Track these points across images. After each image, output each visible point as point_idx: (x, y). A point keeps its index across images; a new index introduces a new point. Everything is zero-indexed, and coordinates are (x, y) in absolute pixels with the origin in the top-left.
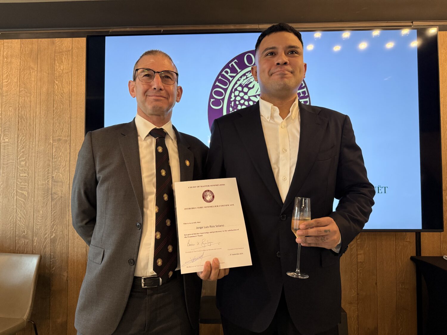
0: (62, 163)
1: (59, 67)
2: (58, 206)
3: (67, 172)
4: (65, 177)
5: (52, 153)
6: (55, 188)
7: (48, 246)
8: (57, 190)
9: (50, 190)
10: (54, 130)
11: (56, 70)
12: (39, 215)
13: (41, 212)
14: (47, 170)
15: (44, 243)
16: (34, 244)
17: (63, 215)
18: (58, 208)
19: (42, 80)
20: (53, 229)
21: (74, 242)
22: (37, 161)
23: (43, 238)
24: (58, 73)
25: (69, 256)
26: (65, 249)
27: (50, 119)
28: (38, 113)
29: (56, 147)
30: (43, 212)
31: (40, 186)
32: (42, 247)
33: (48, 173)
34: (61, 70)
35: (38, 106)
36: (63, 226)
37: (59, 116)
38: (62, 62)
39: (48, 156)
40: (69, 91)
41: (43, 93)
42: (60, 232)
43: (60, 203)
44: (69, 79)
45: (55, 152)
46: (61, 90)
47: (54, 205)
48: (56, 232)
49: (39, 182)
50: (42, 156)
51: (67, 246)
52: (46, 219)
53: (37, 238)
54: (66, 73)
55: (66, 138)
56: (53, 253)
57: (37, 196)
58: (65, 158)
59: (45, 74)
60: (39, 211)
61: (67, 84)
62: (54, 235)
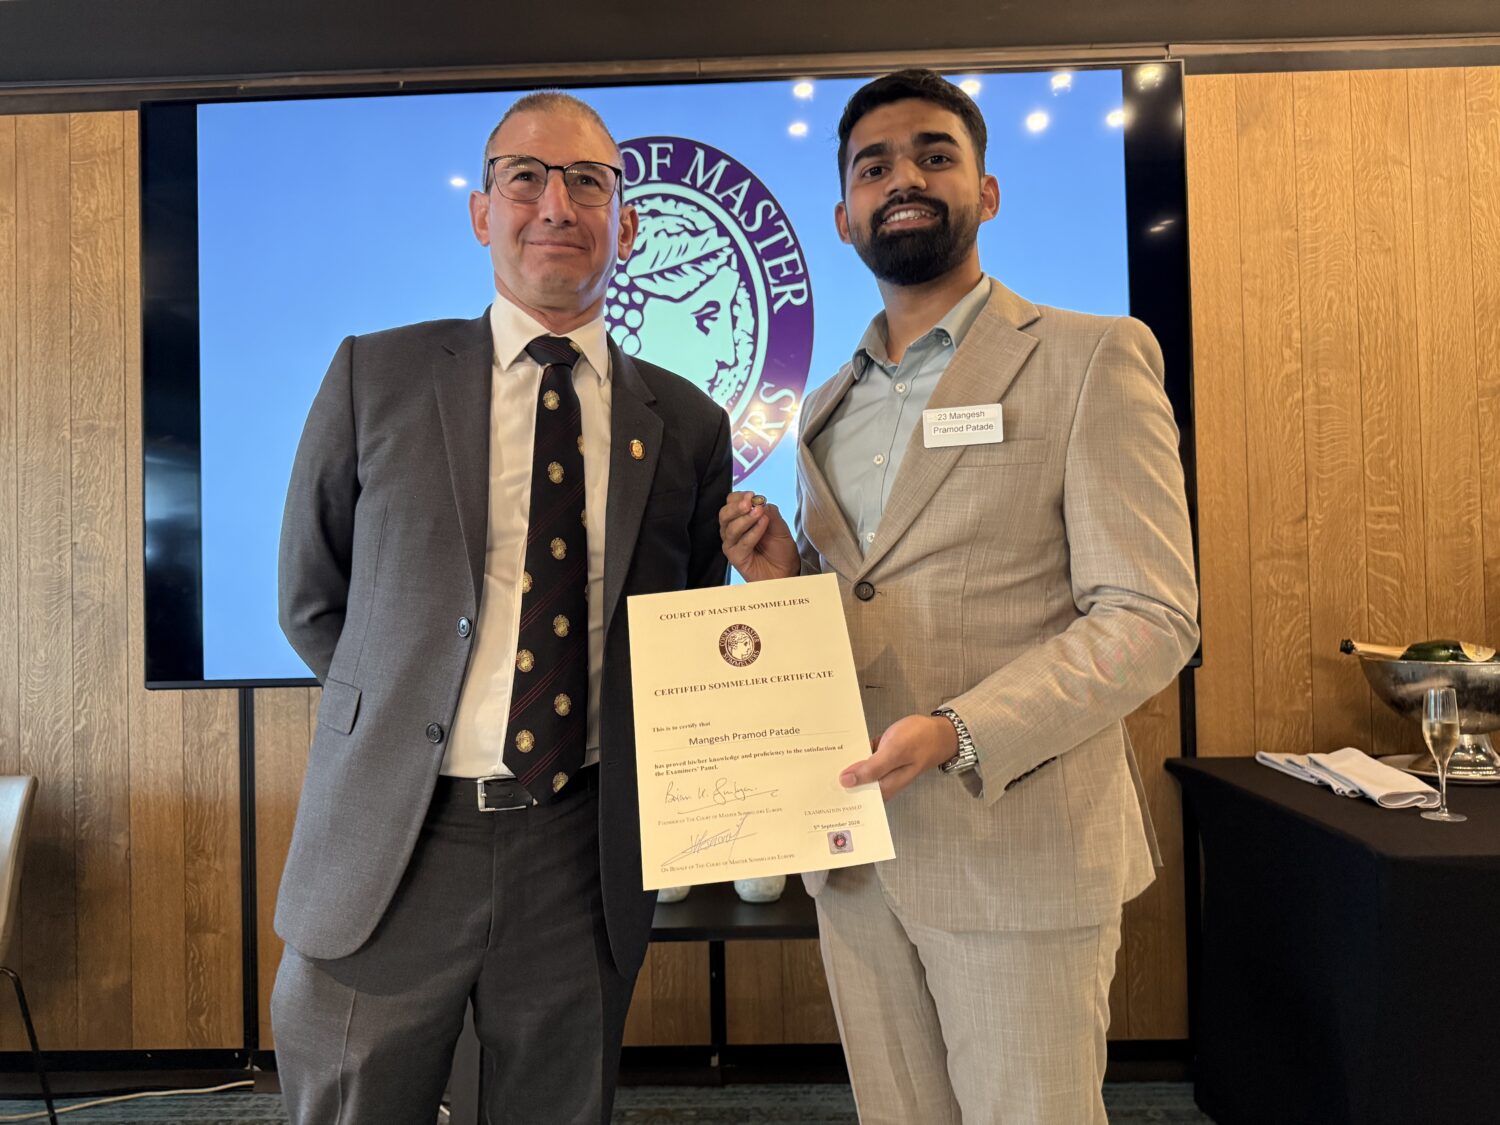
0: (102, 501)
1: (85, 203)
2: (94, 634)
3: (117, 529)
4: (113, 544)
5: (68, 468)
6: (82, 578)
7: (66, 757)
8: (88, 583)
9: (68, 585)
10: (75, 398)
11: (73, 212)
12: (36, 663)
13: (42, 653)
14: (55, 522)
15: (54, 748)
16: (22, 752)
17: (109, 659)
18: (92, 639)
19: (32, 244)
20: (78, 704)
21: (145, 743)
22: (24, 496)
23: (49, 732)
24: (81, 222)
25: (131, 784)
26: (119, 766)
27: (61, 363)
28: (22, 348)
29: (82, 452)
30: (46, 651)
31: (34, 573)
32: (46, 760)
33: (59, 533)
34: (91, 211)
35: (22, 326)
36: (109, 695)
37: (89, 355)
38: (93, 186)
39: (59, 481)
40: (118, 276)
41: (36, 285)
42: (102, 713)
43: (100, 623)
44: (116, 240)
45: (79, 465)
46: (91, 273)
47: (80, 630)
48: (90, 713)
49: (32, 560)
50: (39, 480)
51: (126, 756)
52: (57, 676)
53: (31, 731)
54: (107, 221)
55: (113, 424)
56: (83, 777)
57: (28, 604)
58: (109, 487)
59: (40, 223)
60: (35, 650)
61: (112, 253)
62: (83, 722)
